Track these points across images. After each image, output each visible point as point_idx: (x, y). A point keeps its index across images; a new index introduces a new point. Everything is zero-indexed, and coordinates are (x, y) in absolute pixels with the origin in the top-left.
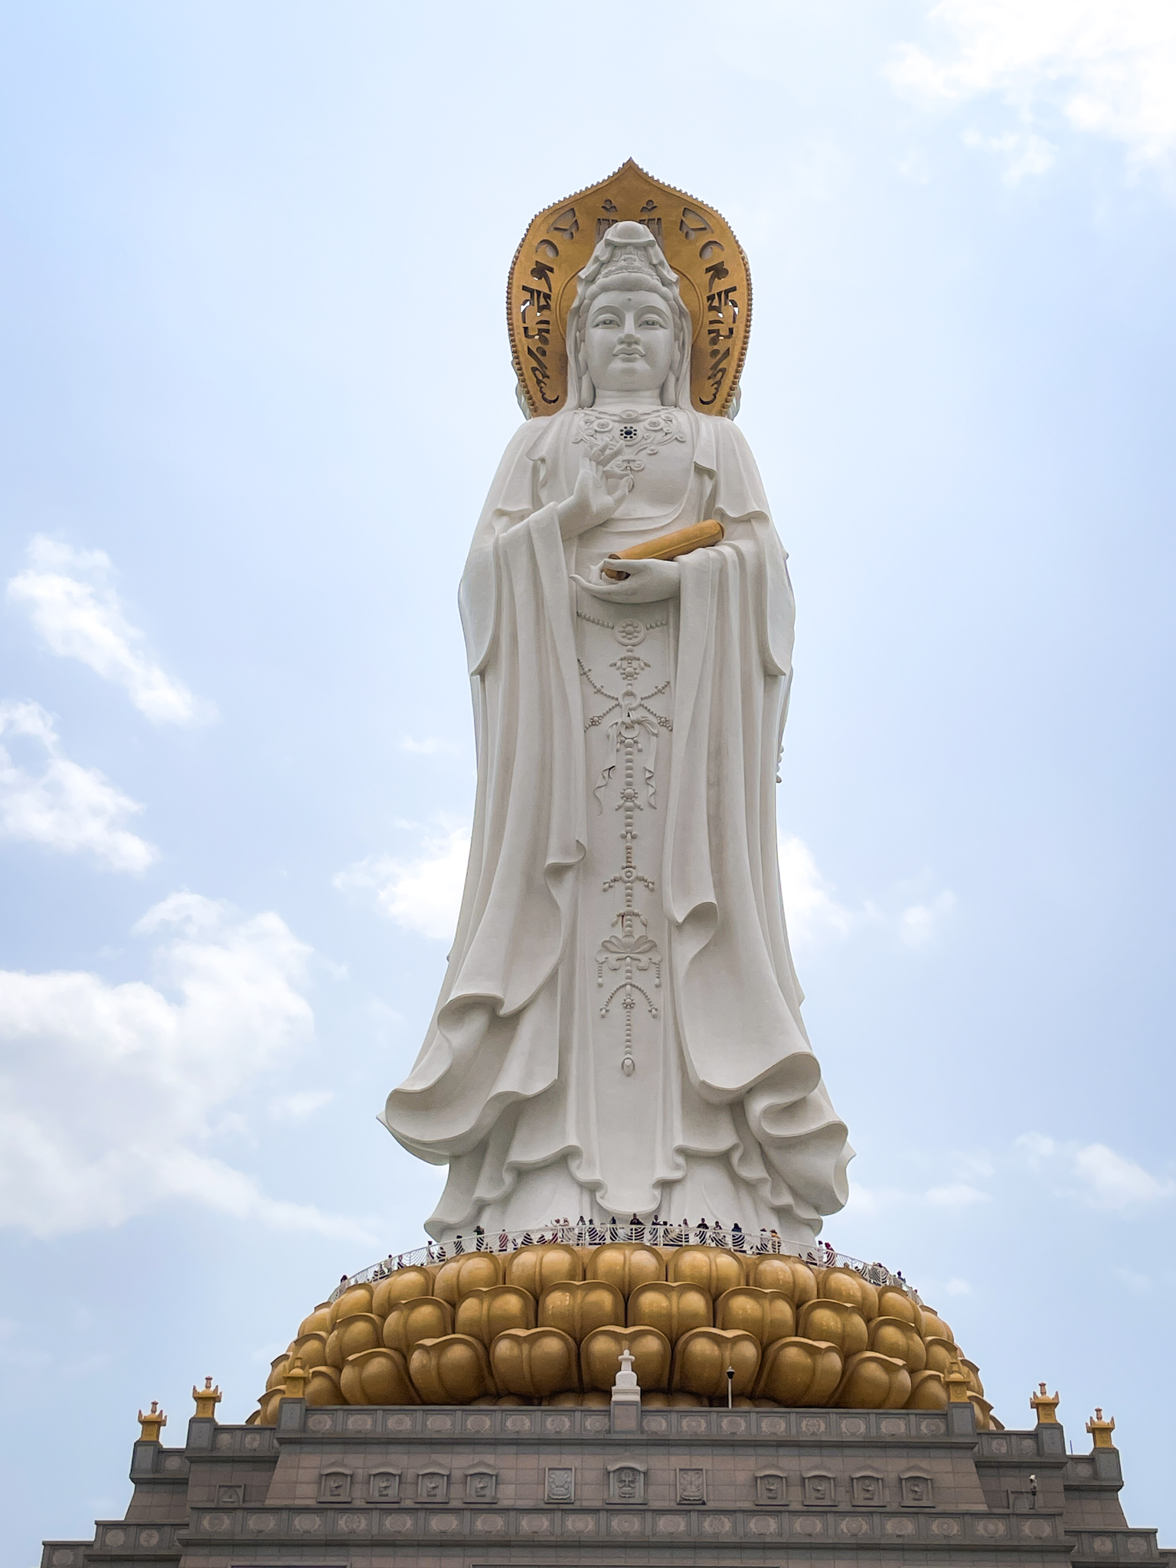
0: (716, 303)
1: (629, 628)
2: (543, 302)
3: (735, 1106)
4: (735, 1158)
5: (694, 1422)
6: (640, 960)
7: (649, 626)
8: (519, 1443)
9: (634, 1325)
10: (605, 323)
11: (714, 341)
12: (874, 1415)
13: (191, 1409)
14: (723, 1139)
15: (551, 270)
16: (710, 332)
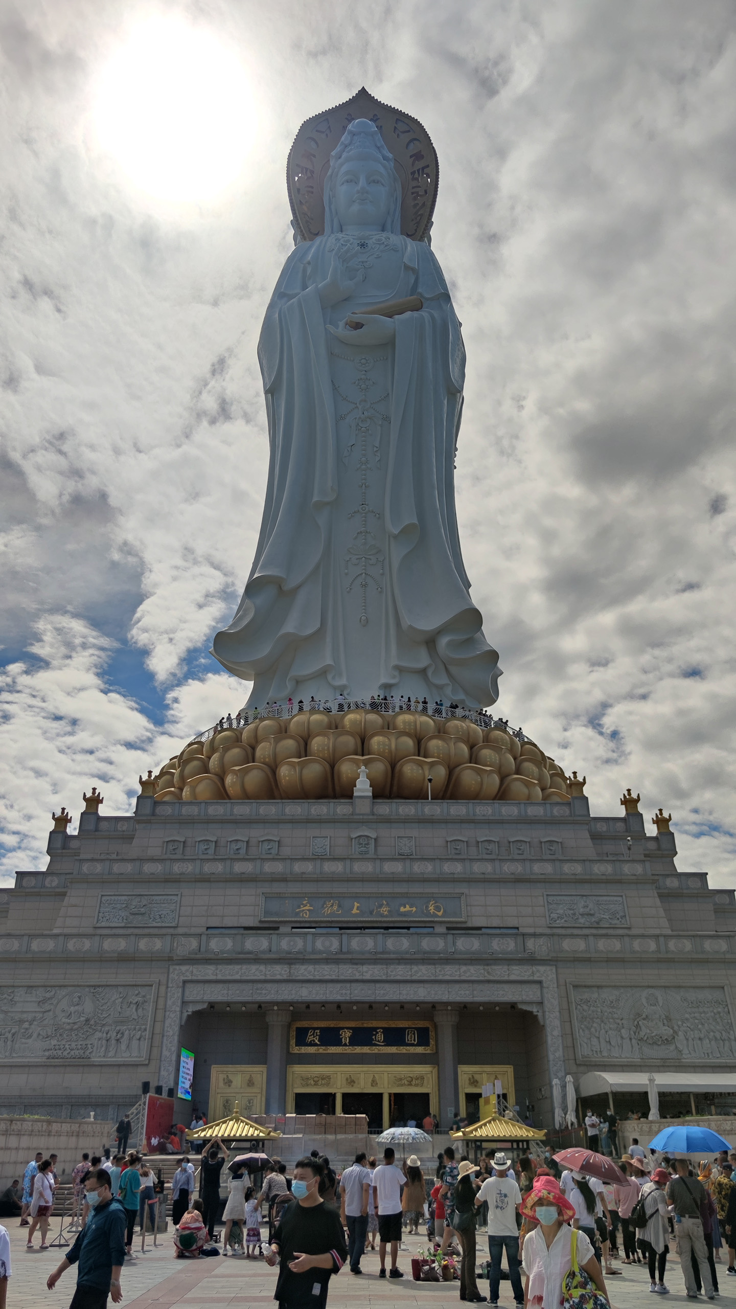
0: (416, 175)
1: (363, 361)
2: (309, 174)
3: (430, 641)
4: (430, 673)
5: (407, 809)
6: (370, 559)
7: (375, 360)
8: (293, 821)
9: (369, 754)
10: (347, 182)
11: (415, 199)
12: (523, 805)
13: (83, 806)
14: (423, 659)
15: (314, 156)
16: (413, 193)
